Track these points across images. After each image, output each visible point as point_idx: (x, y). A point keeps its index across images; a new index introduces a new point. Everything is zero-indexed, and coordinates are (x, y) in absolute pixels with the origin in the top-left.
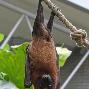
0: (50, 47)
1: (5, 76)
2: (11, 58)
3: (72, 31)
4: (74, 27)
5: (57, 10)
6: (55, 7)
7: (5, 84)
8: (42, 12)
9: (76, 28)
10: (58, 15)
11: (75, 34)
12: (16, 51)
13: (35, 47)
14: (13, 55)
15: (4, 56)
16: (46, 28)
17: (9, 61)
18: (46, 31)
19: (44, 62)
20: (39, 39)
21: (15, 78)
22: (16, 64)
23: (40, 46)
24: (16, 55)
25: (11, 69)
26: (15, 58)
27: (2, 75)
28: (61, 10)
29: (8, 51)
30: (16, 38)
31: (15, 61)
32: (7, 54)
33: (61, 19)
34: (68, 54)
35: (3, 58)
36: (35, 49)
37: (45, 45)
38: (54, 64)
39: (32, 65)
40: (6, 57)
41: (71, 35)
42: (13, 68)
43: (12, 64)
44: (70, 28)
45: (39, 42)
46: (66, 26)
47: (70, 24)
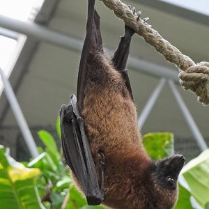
3: (182, 68)
4: (187, 58)
5: (138, 19)
6: (131, 12)
9: (191, 60)
10: (141, 32)
11: (190, 74)
28: (147, 19)
33: (150, 41)
44: (177, 60)
46: (166, 56)
47: (176, 51)
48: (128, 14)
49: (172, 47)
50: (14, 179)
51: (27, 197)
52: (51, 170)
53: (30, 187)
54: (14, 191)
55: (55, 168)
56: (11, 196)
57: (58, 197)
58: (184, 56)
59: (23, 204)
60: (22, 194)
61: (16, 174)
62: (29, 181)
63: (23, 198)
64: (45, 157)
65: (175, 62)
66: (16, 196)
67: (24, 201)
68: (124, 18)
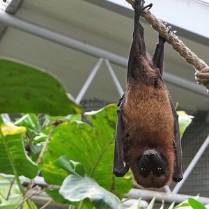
0: (160, 99)
1: (77, 166)
2: (85, 133)
3: (198, 69)
4: (202, 61)
5: (169, 32)
6: (165, 26)
7: (78, 180)
8: (142, 37)
9: (204, 63)
10: (171, 41)
11: (204, 74)
12: (93, 121)
13: (134, 101)
14: (89, 128)
15: (73, 132)
16: (150, 65)
17: (82, 139)
18: (151, 69)
19: (148, 128)
20: (138, 86)
21: (94, 169)
22: (94, 144)
23: (142, 99)
24: (94, 128)
25: (86, 154)
26: (93, 134)
27: (72, 165)
28: (175, 32)
29: (79, 122)
30: (91, 101)
31: (93, 139)
32: (77, 127)
33: (177, 48)
34: (188, 121)
35: (71, 135)
36: (133, 104)
37: (151, 97)
38: (168, 133)
39: (128, 135)
40: (76, 132)
41: (197, 76)
42: (89, 151)
43: (88, 145)
44: (195, 63)
45: (139, 91)
46: (187, 60)
47: (194, 56)
48: (162, 28)
49: (192, 53)
50: (5, 134)
51: (14, 147)
52: (31, 127)
53: (18, 140)
54: (4, 143)
55: (33, 125)
56: (2, 147)
57: (36, 148)
58: (200, 60)
59: (11, 153)
60: (10, 145)
61: (7, 130)
62: (17, 136)
63: (11, 149)
64: (27, 118)
65: (193, 64)
66: (6, 147)
67: (12, 151)
68: (159, 31)
